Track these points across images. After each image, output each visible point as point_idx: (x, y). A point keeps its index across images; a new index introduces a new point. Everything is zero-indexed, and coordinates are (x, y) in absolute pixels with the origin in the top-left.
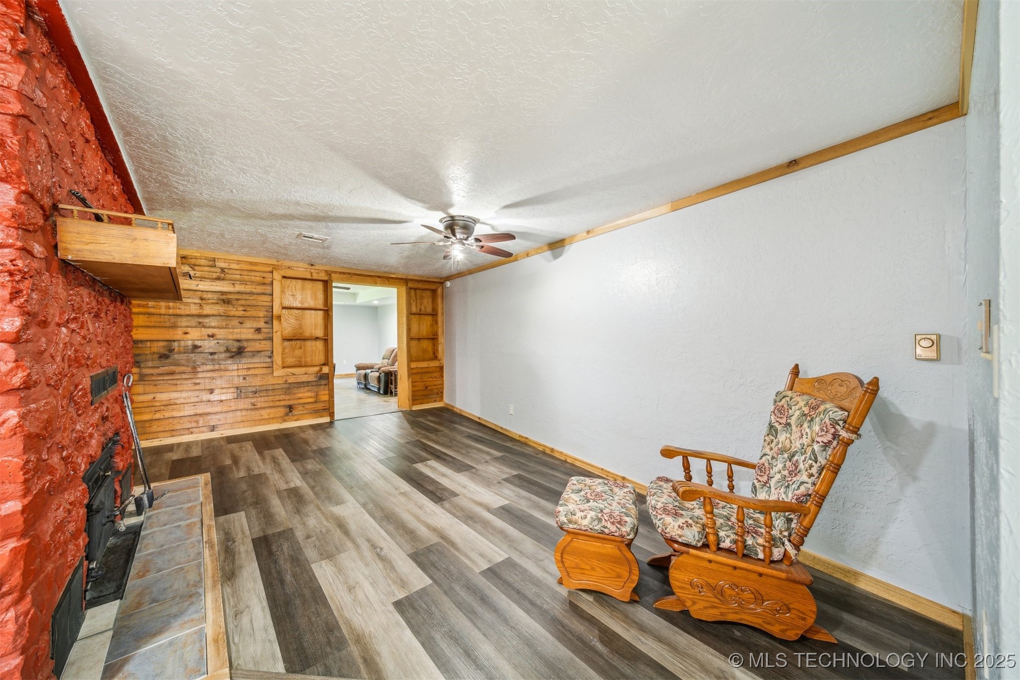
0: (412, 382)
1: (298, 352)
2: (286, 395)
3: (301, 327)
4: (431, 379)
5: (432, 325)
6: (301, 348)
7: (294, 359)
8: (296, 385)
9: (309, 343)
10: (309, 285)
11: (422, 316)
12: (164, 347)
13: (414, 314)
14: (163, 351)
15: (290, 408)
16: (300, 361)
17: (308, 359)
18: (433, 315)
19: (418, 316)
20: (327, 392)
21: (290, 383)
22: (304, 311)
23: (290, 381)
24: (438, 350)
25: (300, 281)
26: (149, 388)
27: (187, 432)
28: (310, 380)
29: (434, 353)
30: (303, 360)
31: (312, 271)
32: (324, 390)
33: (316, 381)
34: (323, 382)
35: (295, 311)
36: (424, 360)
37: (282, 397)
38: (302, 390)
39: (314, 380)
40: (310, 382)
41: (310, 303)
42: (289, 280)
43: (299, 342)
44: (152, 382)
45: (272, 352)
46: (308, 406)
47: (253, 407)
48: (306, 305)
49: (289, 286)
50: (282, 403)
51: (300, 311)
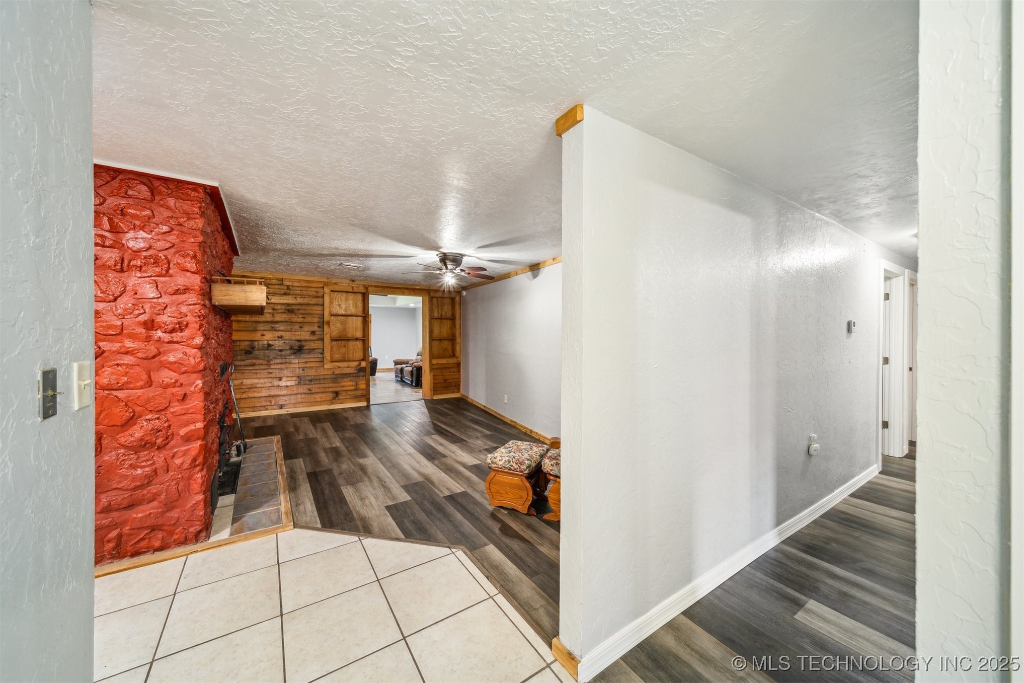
0: (433, 376)
1: (343, 350)
2: (333, 383)
3: (345, 330)
4: (449, 374)
5: (451, 328)
6: (345, 347)
7: (339, 356)
8: (341, 376)
9: (351, 343)
10: (351, 296)
11: (443, 320)
12: (248, 346)
13: (436, 319)
14: (247, 348)
15: (337, 394)
16: (344, 357)
17: (351, 356)
18: (452, 319)
19: (439, 320)
20: (365, 382)
21: (337, 375)
22: (347, 317)
23: (336, 373)
24: (456, 349)
25: (344, 293)
27: (264, 408)
28: (352, 372)
29: (453, 352)
30: (346, 356)
31: (353, 285)
32: (362, 380)
34: (362, 374)
35: (341, 317)
36: (444, 357)
37: (330, 385)
38: (345, 380)
39: (355, 372)
40: (352, 374)
41: (352, 310)
42: (336, 293)
43: (343, 342)
44: (241, 371)
45: (323, 350)
46: (350, 393)
47: (309, 392)
48: (349, 313)
49: (336, 298)
50: (331, 390)
51: (344, 317)
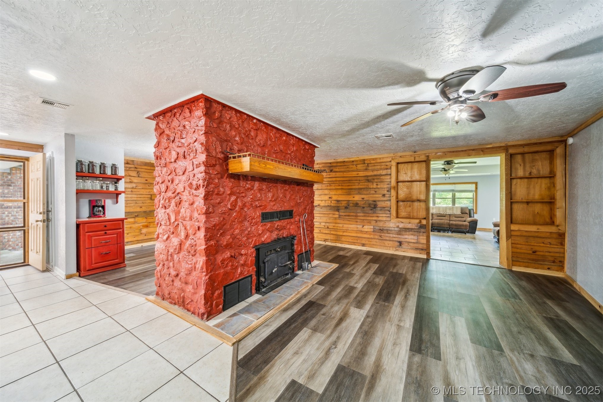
0: (512, 243)
1: (409, 209)
2: (397, 235)
3: (410, 193)
4: (543, 245)
5: (549, 189)
6: (410, 206)
7: (406, 213)
8: (404, 230)
9: (416, 204)
10: (416, 166)
11: (533, 180)
12: (346, 204)
13: (521, 178)
14: (346, 205)
15: (400, 243)
16: (409, 215)
17: (415, 214)
18: (550, 177)
19: (526, 180)
20: (425, 238)
21: (401, 228)
22: (412, 183)
23: (400, 227)
24: (555, 215)
25: (410, 164)
26: (342, 222)
27: (353, 243)
28: (413, 227)
29: (551, 218)
30: (411, 214)
31: (416, 156)
32: (423, 236)
33: (417, 229)
34: (423, 230)
35: (407, 183)
36: (535, 223)
37: (394, 236)
38: (408, 233)
39: (416, 228)
40: (413, 229)
41: (417, 177)
42: (403, 164)
43: (409, 203)
44: (343, 219)
45: (391, 209)
46: (412, 245)
47: (380, 238)
48: (414, 179)
49: (403, 168)
50: (396, 239)
51: (410, 183)
